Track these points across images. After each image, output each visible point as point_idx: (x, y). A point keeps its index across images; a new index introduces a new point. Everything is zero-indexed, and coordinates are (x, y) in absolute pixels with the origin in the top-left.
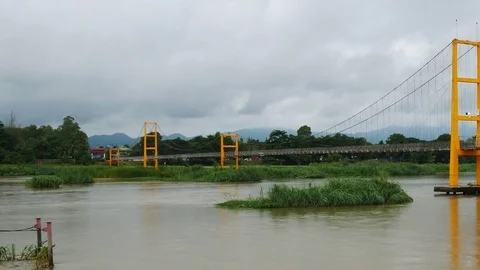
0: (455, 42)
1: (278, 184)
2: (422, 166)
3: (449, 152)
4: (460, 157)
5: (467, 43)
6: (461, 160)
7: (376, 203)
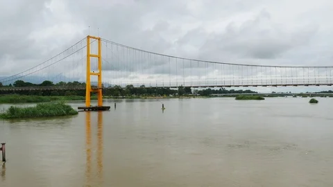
0: (88, 37)
1: (14, 106)
2: (45, 97)
3: (85, 90)
4: (91, 93)
5: (94, 38)
6: (91, 94)
7: (63, 115)
